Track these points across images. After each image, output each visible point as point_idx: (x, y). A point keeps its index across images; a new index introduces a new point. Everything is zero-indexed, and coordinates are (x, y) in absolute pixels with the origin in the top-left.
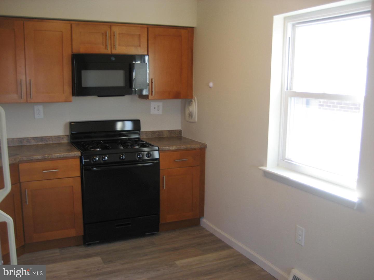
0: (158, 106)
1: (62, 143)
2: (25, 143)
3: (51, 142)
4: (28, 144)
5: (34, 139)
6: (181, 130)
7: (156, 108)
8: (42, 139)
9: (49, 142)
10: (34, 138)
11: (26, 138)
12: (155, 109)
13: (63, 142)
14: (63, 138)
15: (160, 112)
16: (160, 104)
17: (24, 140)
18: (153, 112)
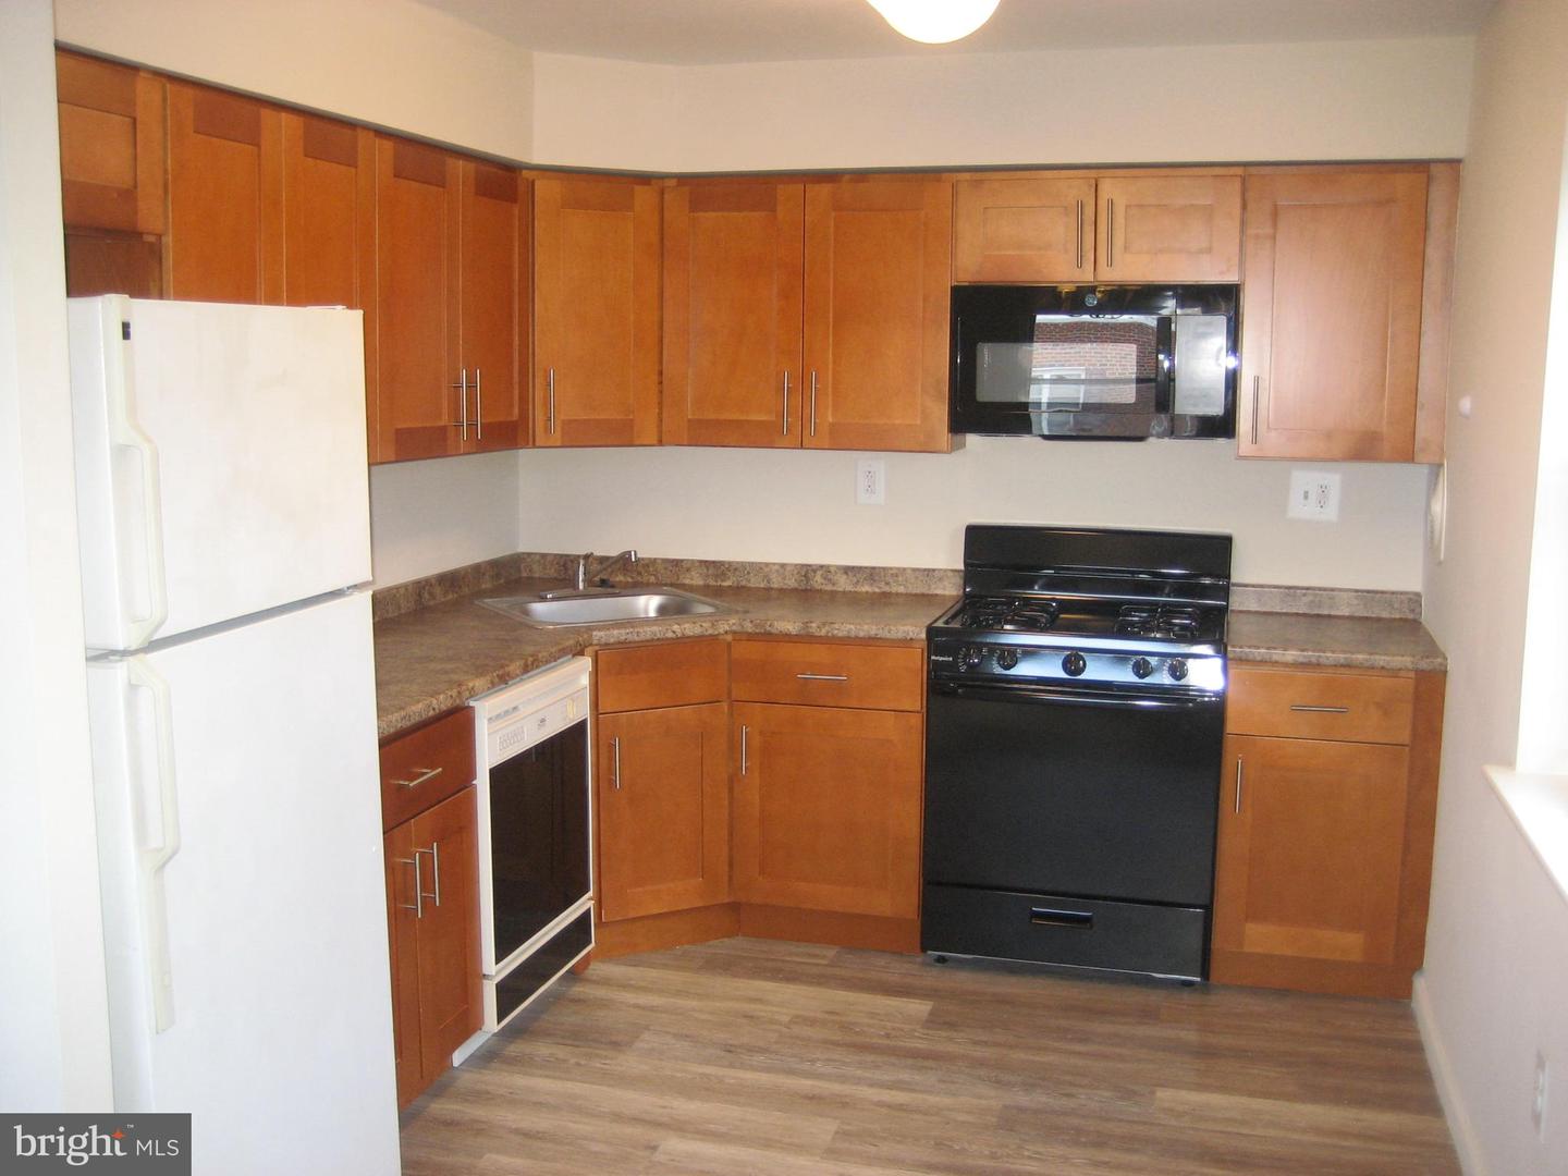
0: (1324, 489)
1: (937, 595)
2: (818, 581)
3: (901, 590)
4: (829, 588)
5: (846, 573)
6: (1418, 595)
7: (1313, 497)
8: (872, 573)
9: (895, 589)
10: (847, 570)
11: (822, 566)
12: (1306, 497)
13: (939, 592)
14: (941, 579)
15: (1331, 513)
16: (1333, 479)
17: (815, 571)
18: (1299, 509)
